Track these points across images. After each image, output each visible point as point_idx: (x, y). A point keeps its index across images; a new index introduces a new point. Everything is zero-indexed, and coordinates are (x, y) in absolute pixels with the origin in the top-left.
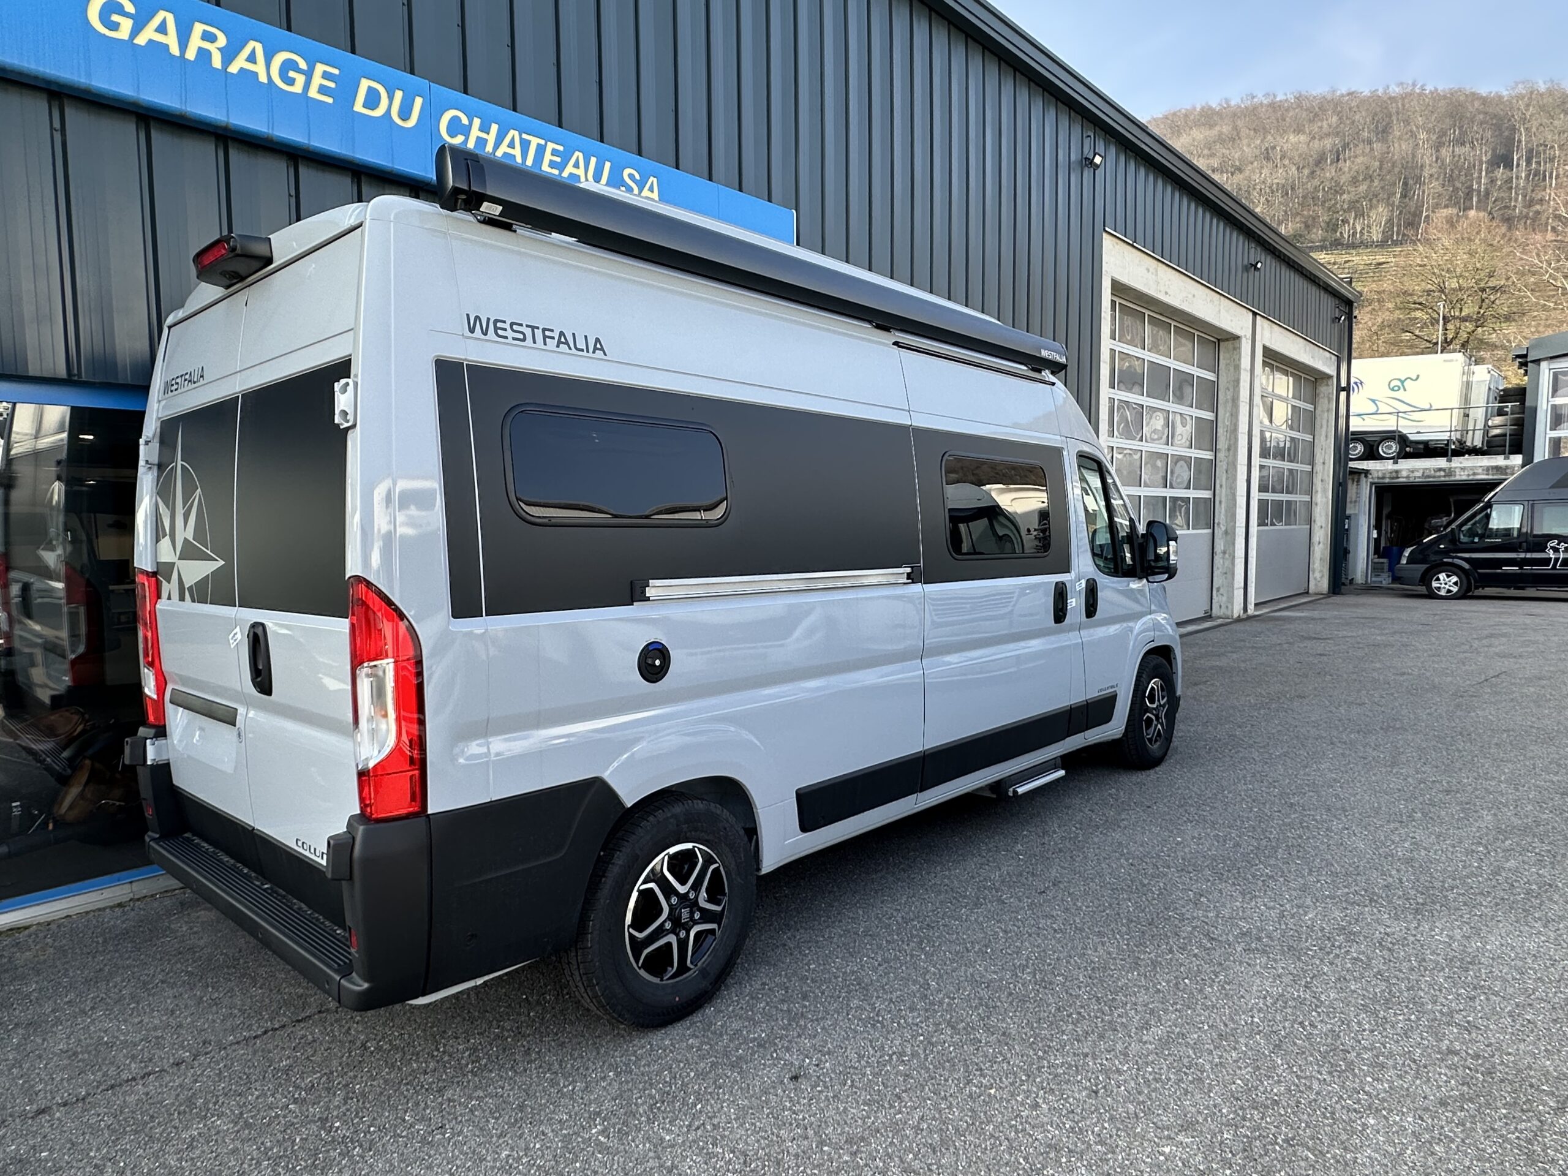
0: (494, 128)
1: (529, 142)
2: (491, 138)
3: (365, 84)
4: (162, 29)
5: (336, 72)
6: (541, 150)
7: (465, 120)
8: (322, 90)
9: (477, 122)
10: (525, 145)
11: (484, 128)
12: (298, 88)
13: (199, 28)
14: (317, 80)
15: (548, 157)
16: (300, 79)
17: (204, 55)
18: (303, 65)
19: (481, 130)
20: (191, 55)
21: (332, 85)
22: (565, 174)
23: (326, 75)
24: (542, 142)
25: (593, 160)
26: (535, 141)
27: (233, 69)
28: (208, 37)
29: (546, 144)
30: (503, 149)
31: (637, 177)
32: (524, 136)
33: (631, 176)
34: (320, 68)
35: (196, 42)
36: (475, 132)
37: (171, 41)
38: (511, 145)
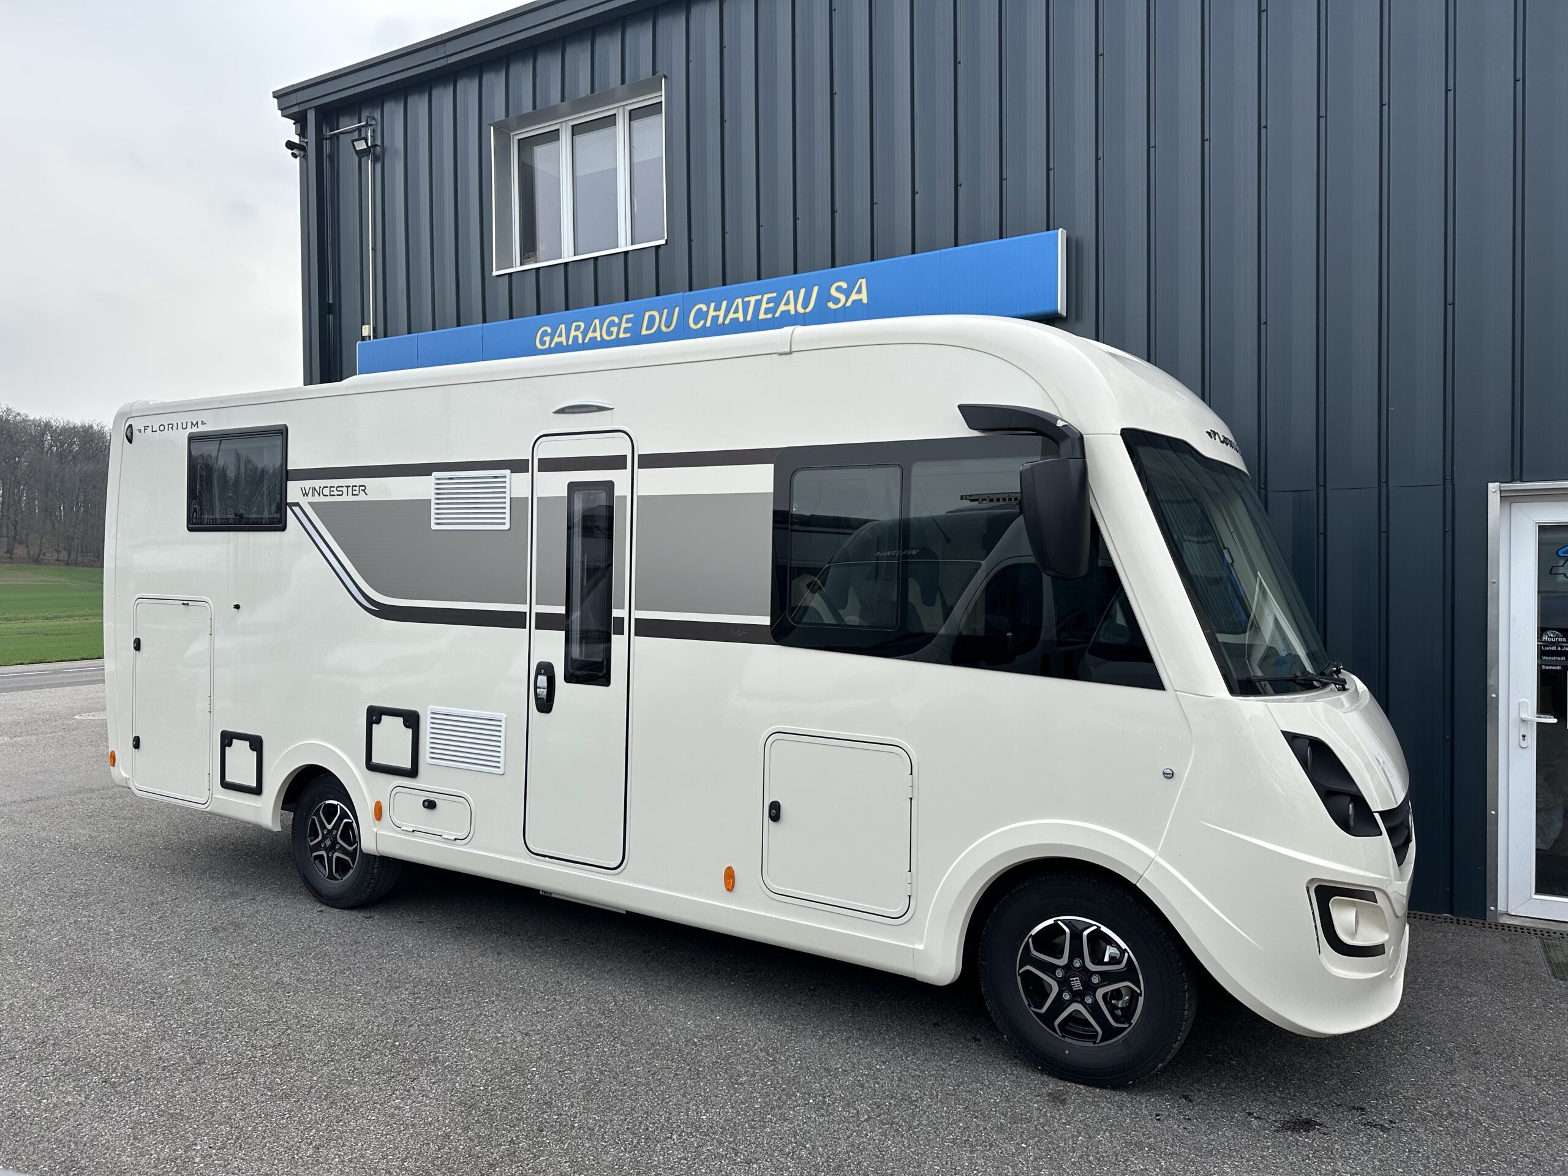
0: (725, 303)
1: (750, 301)
2: (722, 313)
3: (647, 314)
4: (560, 335)
5: (632, 316)
6: (758, 303)
7: (704, 308)
8: (626, 331)
9: (713, 305)
10: (746, 306)
11: (718, 309)
12: (614, 337)
13: (574, 325)
14: (624, 325)
15: (764, 306)
16: (614, 329)
17: (576, 338)
18: (616, 320)
19: (715, 310)
20: (570, 343)
21: (630, 325)
22: (777, 315)
23: (626, 322)
24: (759, 297)
25: (803, 291)
26: (753, 299)
27: (586, 341)
28: (578, 328)
29: (762, 298)
30: (731, 316)
31: (844, 285)
32: (746, 299)
33: (839, 289)
34: (625, 317)
35: (573, 333)
36: (712, 313)
37: (563, 339)
38: (736, 311)
